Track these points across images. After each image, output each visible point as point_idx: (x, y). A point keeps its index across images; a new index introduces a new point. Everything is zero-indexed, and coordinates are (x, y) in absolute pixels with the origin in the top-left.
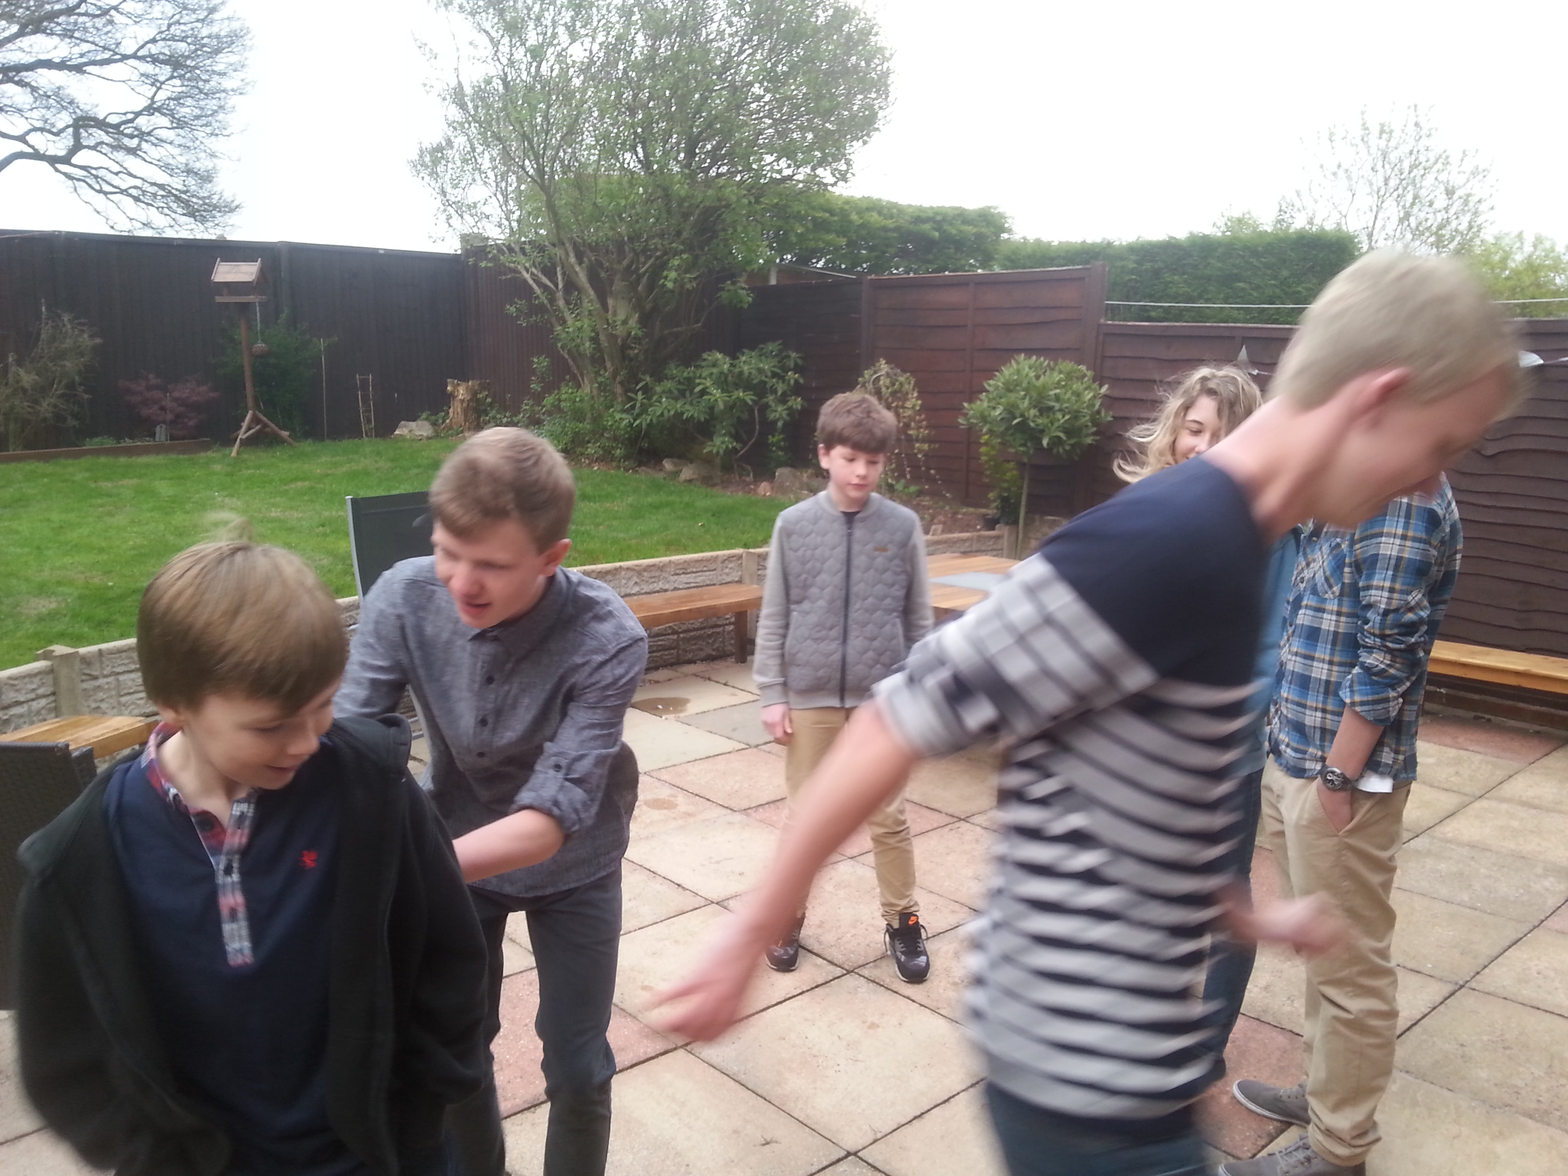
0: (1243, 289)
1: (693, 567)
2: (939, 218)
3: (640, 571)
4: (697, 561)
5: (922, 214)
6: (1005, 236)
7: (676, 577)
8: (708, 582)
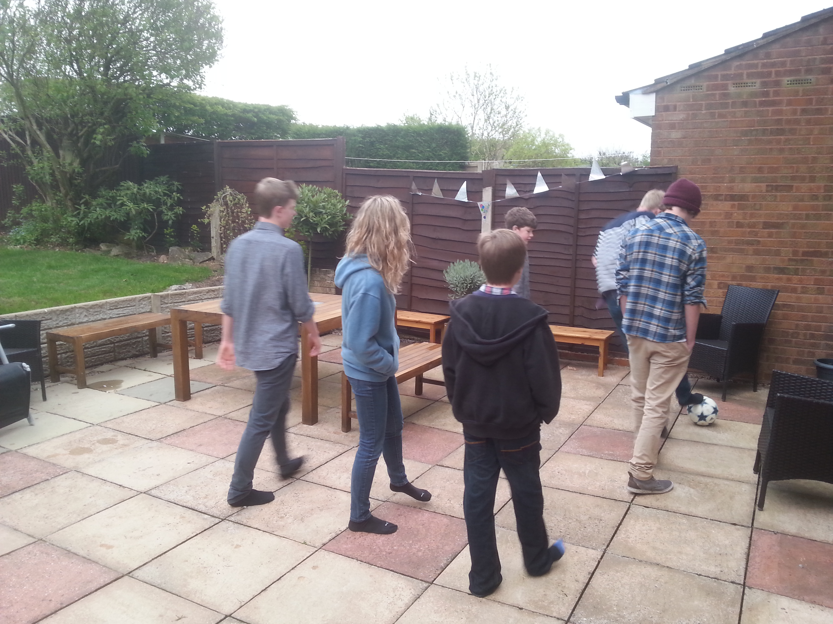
0: (415, 152)
1: (121, 305)
2: (256, 110)
3: (87, 309)
4: (123, 301)
5: (247, 108)
6: (293, 121)
7: (111, 311)
8: (131, 313)
